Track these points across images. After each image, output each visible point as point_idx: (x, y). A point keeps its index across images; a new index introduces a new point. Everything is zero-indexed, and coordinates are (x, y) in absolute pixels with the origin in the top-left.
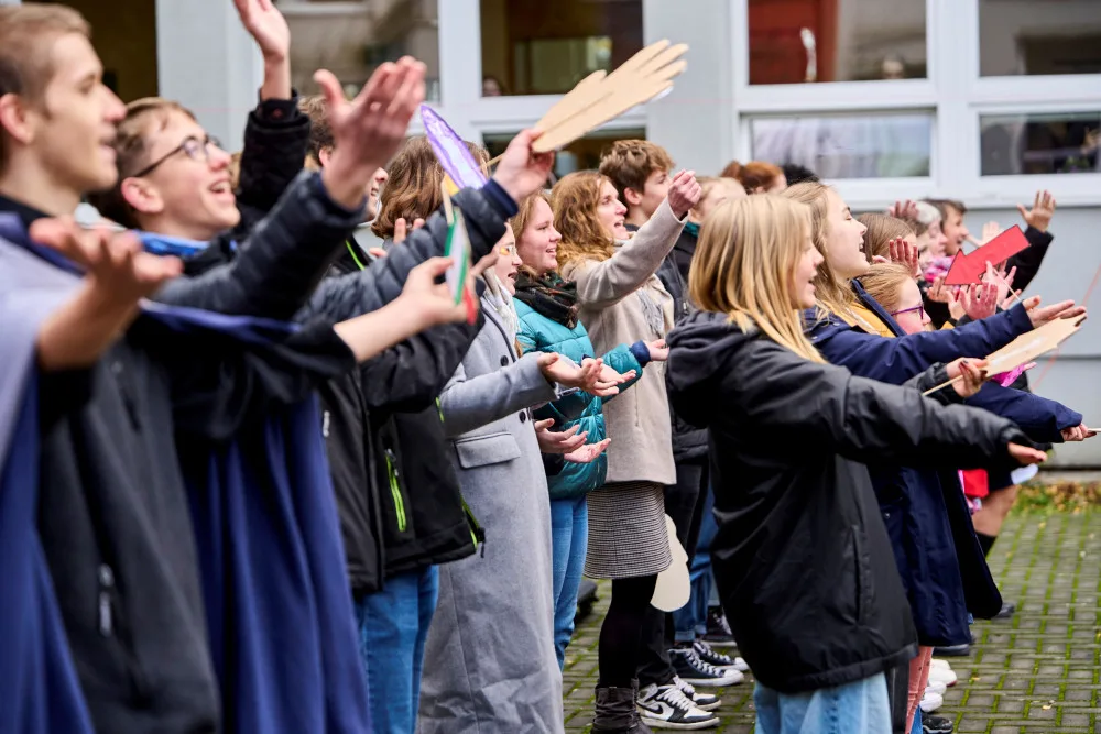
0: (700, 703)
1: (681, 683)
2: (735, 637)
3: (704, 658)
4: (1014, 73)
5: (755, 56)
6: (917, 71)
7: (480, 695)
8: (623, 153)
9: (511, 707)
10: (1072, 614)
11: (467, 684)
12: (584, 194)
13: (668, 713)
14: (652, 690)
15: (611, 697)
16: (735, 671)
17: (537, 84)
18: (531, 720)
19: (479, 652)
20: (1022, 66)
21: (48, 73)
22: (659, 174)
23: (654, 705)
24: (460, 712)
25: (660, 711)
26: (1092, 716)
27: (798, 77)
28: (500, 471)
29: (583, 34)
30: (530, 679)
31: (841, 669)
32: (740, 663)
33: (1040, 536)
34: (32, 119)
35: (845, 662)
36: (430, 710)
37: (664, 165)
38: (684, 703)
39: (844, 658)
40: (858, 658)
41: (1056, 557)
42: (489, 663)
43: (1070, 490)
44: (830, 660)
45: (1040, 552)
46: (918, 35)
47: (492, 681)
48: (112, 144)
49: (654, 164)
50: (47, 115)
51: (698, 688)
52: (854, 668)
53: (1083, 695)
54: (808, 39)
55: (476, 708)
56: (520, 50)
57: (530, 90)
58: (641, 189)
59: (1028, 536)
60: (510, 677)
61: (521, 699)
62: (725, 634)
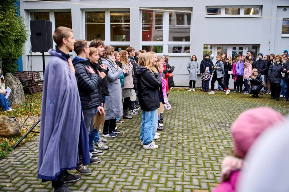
0: (137, 112)
1: (134, 110)
2: (139, 104)
3: (135, 107)
4: (172, 41)
5: (143, 38)
6: (162, 40)
7: (112, 110)
8: (129, 48)
9: (116, 111)
10: (177, 103)
11: (111, 109)
12: (125, 53)
13: (133, 113)
14: (131, 110)
15: (125, 111)
16: (139, 108)
17: (117, 40)
18: (118, 113)
19: (113, 105)
20: (173, 40)
21: (69, 36)
22: (133, 51)
23: (131, 112)
24: (110, 112)
25: (132, 113)
26: (179, 114)
27: (148, 41)
28: (116, 84)
29: (123, 34)
30: (118, 108)
31: (153, 108)
32: (140, 107)
33: (174, 94)
34: (66, 41)
35: (154, 108)
36: (106, 112)
37: (134, 49)
38: (135, 112)
39: (154, 107)
40: (155, 107)
41: (175, 96)
42: (114, 106)
43: (177, 89)
44: (152, 107)
45: (174, 96)
46: (162, 36)
47: (114, 108)
48: (74, 45)
49: (133, 49)
50: (68, 41)
51: (136, 110)
52: (155, 108)
53: (178, 112)
54: (149, 36)
55: (112, 111)
56: (115, 36)
57: (116, 41)
58: (131, 52)
59: (172, 94)
60: (116, 108)
61: (117, 110)
62: (138, 104)
